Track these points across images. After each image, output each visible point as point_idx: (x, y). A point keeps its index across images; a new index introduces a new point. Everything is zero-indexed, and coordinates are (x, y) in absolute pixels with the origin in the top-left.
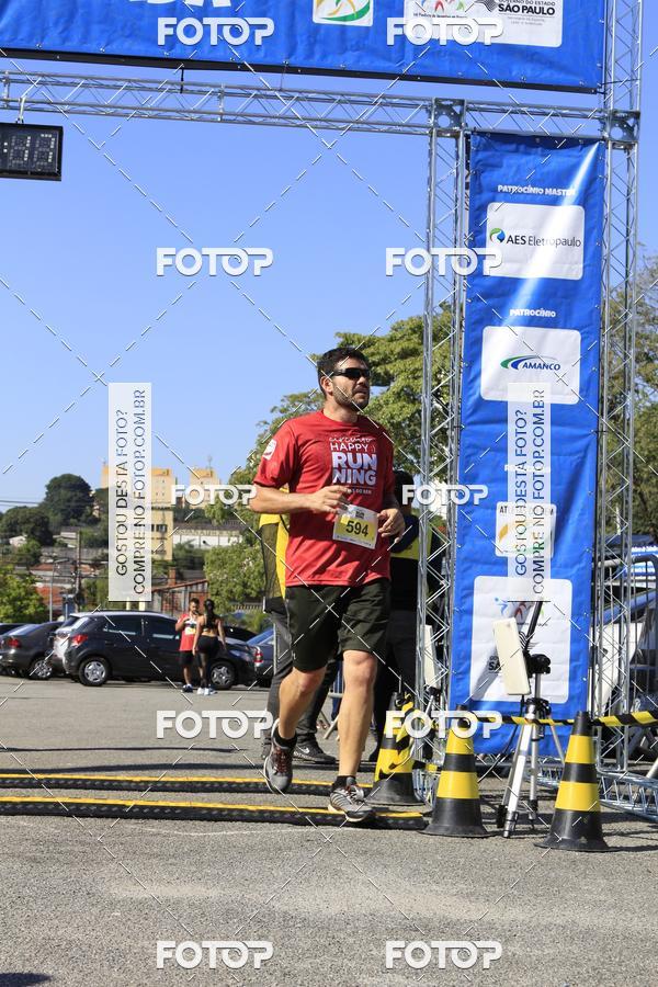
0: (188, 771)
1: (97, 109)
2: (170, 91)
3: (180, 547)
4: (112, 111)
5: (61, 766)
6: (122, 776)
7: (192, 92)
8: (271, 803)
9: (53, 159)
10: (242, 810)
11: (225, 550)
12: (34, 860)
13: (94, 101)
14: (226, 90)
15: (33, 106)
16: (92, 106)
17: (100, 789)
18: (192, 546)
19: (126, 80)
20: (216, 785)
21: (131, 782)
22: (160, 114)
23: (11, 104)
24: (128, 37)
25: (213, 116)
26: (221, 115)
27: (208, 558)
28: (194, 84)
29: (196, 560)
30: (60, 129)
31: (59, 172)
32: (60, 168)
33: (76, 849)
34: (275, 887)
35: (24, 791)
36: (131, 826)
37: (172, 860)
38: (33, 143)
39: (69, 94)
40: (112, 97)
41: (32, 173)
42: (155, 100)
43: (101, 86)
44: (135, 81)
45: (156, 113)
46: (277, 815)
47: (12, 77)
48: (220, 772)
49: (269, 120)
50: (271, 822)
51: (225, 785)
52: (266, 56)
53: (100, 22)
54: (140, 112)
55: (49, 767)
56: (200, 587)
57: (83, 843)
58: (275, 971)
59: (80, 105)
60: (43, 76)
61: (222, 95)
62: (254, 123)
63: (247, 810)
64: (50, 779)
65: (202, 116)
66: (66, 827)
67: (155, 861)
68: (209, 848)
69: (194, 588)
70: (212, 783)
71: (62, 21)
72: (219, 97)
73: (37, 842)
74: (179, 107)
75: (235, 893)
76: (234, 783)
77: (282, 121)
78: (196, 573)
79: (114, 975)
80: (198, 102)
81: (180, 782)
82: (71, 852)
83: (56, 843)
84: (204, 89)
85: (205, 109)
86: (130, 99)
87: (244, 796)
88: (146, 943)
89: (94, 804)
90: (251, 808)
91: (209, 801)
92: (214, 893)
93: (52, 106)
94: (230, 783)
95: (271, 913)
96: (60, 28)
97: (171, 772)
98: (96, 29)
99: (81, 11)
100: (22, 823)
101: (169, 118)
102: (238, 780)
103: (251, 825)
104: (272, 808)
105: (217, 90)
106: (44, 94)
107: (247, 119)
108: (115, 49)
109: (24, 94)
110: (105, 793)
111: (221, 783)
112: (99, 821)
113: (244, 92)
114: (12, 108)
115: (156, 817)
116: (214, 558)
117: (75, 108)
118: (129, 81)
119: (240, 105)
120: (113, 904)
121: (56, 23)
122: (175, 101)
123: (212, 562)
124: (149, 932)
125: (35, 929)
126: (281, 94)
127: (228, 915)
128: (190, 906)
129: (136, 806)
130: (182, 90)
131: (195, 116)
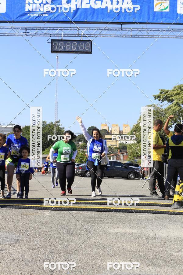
1: (100, 36)
2: (118, 30)
3: (121, 144)
4: (104, 36)
7: (124, 30)
8: (147, 208)
9: (90, 48)
11: (132, 144)
12: (90, 222)
13: (100, 34)
14: (133, 29)
15: (85, 35)
18: (123, 144)
19: (107, 28)
22: (116, 36)
24: (108, 17)
25: (129, 36)
26: (132, 35)
27: (128, 146)
28: (124, 28)
29: (125, 147)
30: (91, 41)
31: (91, 51)
32: (91, 50)
33: (100, 220)
35: (85, 205)
36: (112, 214)
37: (123, 223)
38: (85, 44)
39: (93, 32)
40: (104, 32)
41: (85, 52)
42: (114, 33)
43: (101, 30)
44: (110, 28)
47: (79, 28)
49: (143, 36)
50: (147, 213)
52: (142, 20)
53: (101, 14)
54: (111, 36)
56: (126, 154)
57: (101, 218)
59: (96, 35)
60: (87, 28)
61: (131, 30)
62: (140, 37)
64: (92, 202)
65: (126, 36)
66: (97, 214)
67: (119, 223)
68: (132, 220)
69: (124, 154)
71: (92, 14)
72: (131, 31)
73: (90, 218)
74: (120, 34)
75: (140, 231)
77: (147, 36)
78: (125, 150)
80: (125, 33)
82: (98, 220)
83: (94, 218)
84: (127, 29)
85: (127, 34)
86: (109, 33)
87: (140, 206)
88: (119, 244)
89: (103, 209)
90: (142, 209)
92: (134, 231)
93: (90, 35)
95: (149, 236)
96: (91, 16)
98: (100, 16)
99: (96, 11)
100: (86, 213)
101: (118, 37)
103: (143, 214)
104: (147, 210)
105: (130, 29)
106: (87, 32)
107: (138, 36)
108: (105, 20)
109: (82, 32)
112: (105, 212)
113: (137, 30)
114: (79, 36)
115: (119, 212)
117: (94, 36)
119: (136, 33)
120: (110, 234)
121: (90, 15)
122: (120, 33)
123: (129, 148)
124: (119, 241)
125: (91, 240)
126: (146, 30)
127: (139, 237)
128: (129, 234)
129: (113, 209)
130: (121, 30)
131: (125, 36)
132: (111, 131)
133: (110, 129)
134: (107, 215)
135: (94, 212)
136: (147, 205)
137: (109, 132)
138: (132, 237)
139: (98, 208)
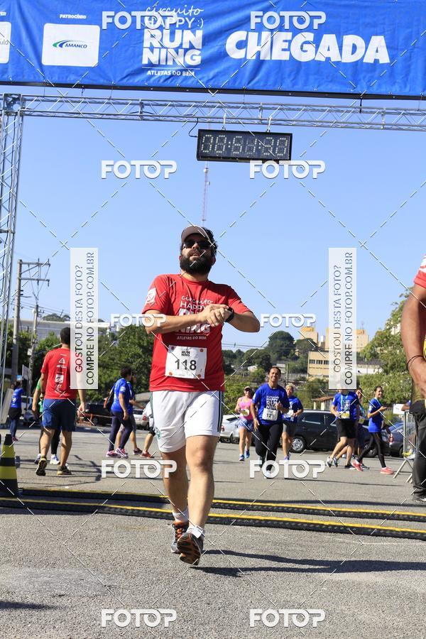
0: (357, 506)
1: (311, 123)
2: (354, 112)
4: (320, 124)
5: (283, 499)
6: (319, 507)
7: (367, 112)
8: (408, 527)
9: (287, 152)
10: (392, 531)
11: (372, 376)
13: (310, 119)
14: (387, 111)
15: (276, 122)
16: (309, 121)
17: (307, 514)
19: (328, 106)
20: (375, 515)
21: (325, 510)
22: (347, 125)
23: (263, 121)
24: (331, 81)
25: (378, 126)
26: (384, 125)
27: (362, 381)
28: (368, 108)
30: (291, 135)
33: (298, 549)
34: (416, 577)
35: (264, 513)
36: (327, 536)
38: (275, 143)
39: (295, 115)
40: (320, 116)
42: (345, 117)
43: (314, 110)
44: (334, 107)
45: (345, 125)
46: (413, 534)
47: (264, 106)
48: (375, 507)
49: (411, 128)
50: (409, 538)
51: (380, 515)
52: (410, 91)
53: (315, 74)
54: (336, 125)
55: (277, 500)
58: (421, 629)
59: (302, 121)
60: (282, 105)
61: (384, 114)
62: (402, 129)
63: (395, 531)
64: (279, 507)
65: (372, 126)
66: (290, 535)
70: (372, 513)
71: (293, 73)
72: (382, 115)
73: (275, 544)
74: (358, 121)
76: (385, 514)
77: (419, 128)
79: (327, 626)
80: (369, 118)
81: (354, 512)
83: (286, 545)
84: (373, 110)
85: (374, 122)
86: (331, 117)
87: (392, 522)
88: (343, 608)
89: (305, 523)
90: (397, 529)
91: (371, 524)
93: (287, 122)
94: (383, 514)
95: (415, 593)
96: (291, 79)
97: (347, 505)
98: (312, 78)
99: (303, 68)
100: (264, 531)
101: (353, 128)
102: (388, 512)
103: (398, 539)
104: (409, 530)
105: (381, 111)
106: (282, 115)
107: (398, 127)
108: (323, 89)
109: (270, 115)
110: (310, 516)
111: (377, 514)
112: (308, 532)
113: (397, 112)
114: (264, 124)
115: (342, 532)
116: (365, 381)
117: (299, 123)
118: (331, 107)
119: (394, 119)
120: (322, 583)
121: (289, 75)
122: (356, 118)
123: (365, 383)
124: (344, 601)
125: (279, 595)
126: (419, 112)
127: (390, 593)
128: (367, 586)
129: (330, 525)
130: (360, 111)
131: (368, 126)
132: (323, 343)
133: (321, 340)
134: (313, 539)
135: (284, 531)
136: (407, 520)
137: (320, 345)
138: (375, 592)
139: (293, 522)
